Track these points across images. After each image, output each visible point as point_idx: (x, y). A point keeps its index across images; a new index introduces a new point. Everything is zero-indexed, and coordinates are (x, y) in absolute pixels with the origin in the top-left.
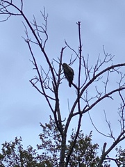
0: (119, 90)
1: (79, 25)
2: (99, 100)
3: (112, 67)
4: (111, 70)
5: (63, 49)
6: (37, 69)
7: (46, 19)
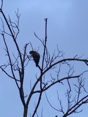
0: (68, 78)
1: (46, 21)
2: (53, 84)
3: (64, 60)
4: (63, 62)
5: (27, 45)
6: (9, 55)
7: (18, 17)
